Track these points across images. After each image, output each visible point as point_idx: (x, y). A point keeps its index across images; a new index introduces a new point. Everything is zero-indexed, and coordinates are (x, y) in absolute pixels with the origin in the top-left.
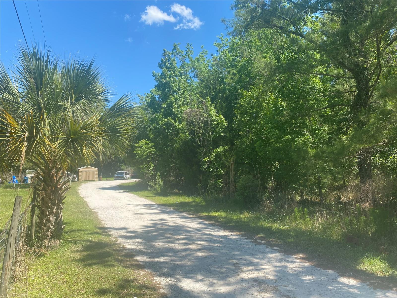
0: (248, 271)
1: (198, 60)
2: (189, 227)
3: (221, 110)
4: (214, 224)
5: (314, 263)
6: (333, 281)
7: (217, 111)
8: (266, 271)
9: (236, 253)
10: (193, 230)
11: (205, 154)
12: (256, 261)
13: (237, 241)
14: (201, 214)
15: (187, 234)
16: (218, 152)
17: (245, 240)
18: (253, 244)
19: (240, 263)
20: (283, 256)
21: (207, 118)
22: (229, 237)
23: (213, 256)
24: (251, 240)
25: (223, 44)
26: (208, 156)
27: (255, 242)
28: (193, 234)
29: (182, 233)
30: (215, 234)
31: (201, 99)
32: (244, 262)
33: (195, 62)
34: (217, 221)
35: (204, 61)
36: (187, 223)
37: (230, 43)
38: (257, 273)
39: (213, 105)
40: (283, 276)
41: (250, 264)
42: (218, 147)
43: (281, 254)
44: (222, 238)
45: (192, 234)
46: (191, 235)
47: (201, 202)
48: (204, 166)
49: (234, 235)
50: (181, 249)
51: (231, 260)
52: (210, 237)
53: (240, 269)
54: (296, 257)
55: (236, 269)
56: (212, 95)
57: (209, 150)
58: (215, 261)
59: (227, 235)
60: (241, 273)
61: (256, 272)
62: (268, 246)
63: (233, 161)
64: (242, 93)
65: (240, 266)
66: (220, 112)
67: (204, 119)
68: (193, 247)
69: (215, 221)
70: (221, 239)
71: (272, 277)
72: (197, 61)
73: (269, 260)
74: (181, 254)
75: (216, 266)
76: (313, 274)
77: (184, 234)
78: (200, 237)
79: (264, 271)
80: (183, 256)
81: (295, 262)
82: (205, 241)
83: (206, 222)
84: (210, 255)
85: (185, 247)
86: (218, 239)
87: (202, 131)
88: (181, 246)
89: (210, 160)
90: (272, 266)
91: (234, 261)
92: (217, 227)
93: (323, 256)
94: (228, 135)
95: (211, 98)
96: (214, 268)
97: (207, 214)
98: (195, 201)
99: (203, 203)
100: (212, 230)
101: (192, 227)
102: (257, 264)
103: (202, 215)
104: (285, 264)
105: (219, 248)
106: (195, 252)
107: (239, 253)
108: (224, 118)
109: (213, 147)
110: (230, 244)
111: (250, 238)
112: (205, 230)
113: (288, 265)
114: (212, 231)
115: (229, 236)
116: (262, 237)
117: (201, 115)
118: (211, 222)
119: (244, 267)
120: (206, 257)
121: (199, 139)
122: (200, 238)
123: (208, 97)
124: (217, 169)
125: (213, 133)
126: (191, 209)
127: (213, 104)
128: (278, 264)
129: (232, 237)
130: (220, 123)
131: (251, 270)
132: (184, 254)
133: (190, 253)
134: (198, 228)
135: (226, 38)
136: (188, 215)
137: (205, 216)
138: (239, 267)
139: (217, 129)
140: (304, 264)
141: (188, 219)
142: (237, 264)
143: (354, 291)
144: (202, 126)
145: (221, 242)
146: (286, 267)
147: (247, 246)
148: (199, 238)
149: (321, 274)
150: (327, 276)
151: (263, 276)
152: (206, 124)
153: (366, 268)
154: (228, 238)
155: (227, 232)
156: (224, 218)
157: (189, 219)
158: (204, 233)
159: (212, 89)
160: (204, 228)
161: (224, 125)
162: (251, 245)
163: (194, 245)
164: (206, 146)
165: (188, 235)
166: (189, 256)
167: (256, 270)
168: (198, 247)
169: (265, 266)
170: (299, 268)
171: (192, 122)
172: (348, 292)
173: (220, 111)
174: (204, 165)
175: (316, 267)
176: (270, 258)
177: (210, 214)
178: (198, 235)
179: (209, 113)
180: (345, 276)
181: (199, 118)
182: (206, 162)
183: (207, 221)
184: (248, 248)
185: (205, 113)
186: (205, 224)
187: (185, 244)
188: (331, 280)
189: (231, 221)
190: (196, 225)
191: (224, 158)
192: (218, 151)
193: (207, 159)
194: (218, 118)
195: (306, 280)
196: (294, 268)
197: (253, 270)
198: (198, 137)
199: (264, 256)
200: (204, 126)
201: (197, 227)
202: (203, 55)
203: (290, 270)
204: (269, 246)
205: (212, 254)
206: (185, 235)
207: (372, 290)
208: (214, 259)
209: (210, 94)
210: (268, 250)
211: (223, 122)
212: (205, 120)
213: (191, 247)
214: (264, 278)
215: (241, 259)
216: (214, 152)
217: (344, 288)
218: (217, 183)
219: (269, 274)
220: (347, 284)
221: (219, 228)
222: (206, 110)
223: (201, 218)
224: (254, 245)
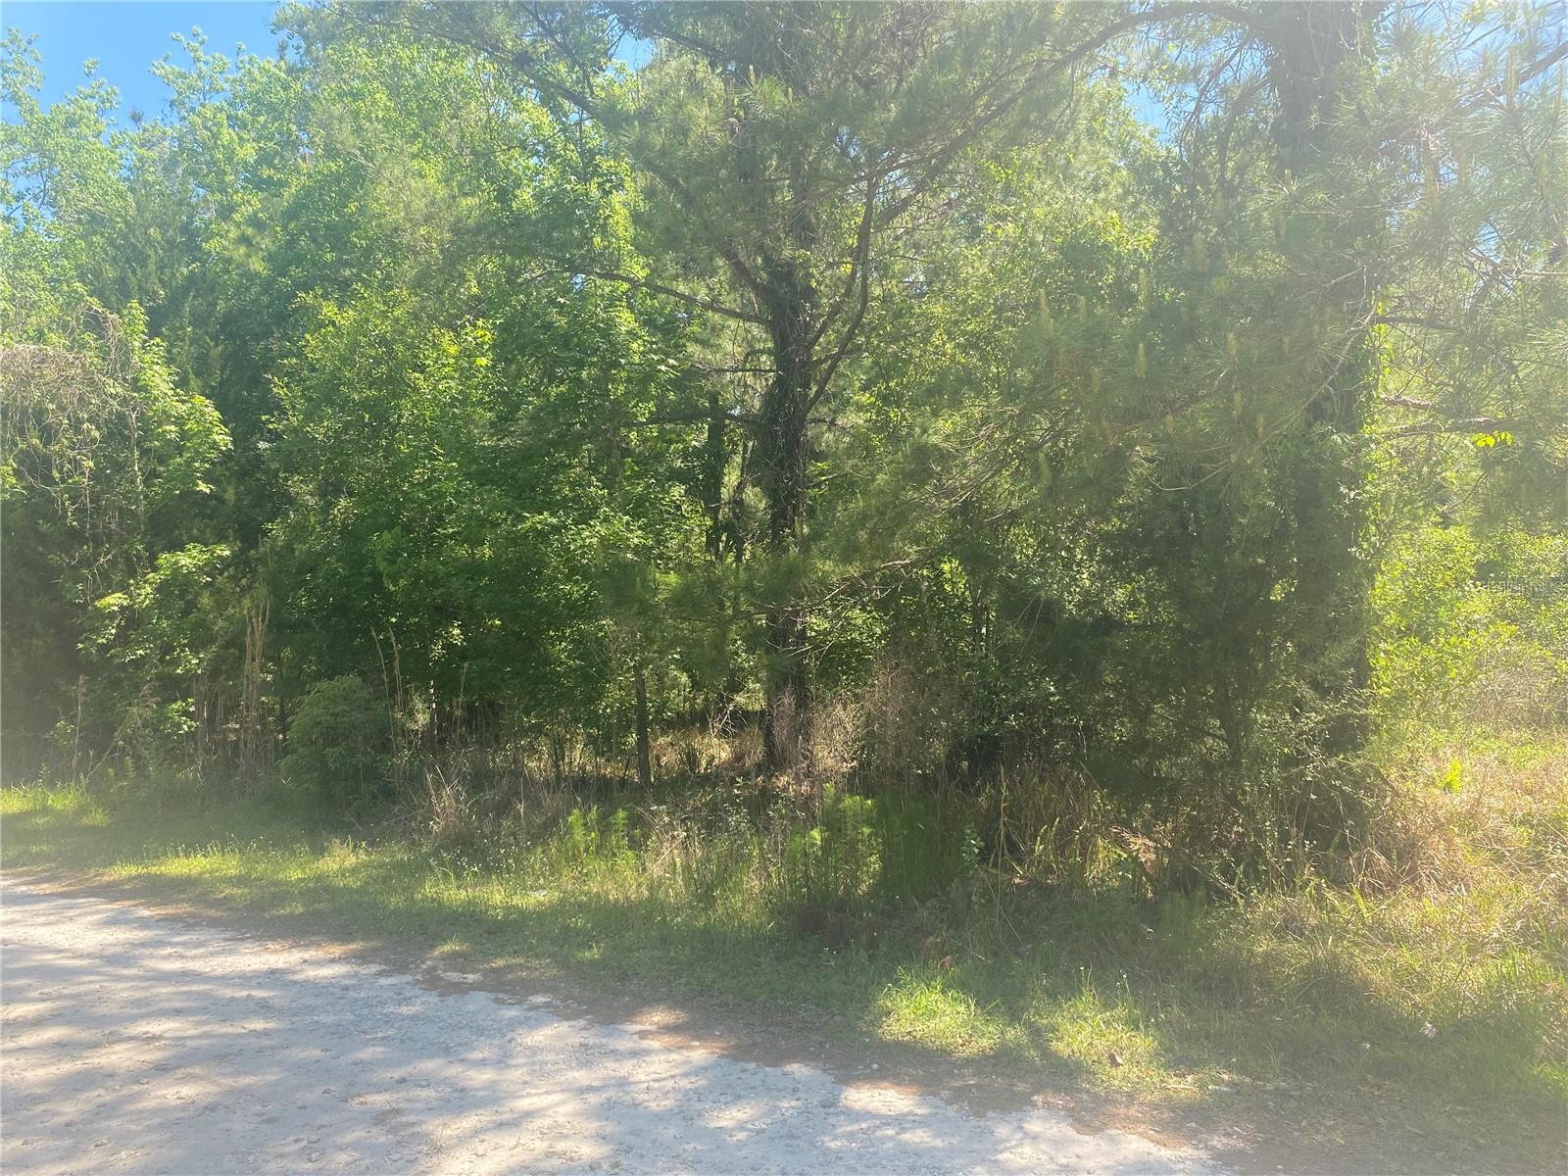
0: (462, 1140)
1: (71, 122)
2: (50, 951)
3: (197, 376)
4: (191, 915)
5: (724, 1045)
6: (826, 1110)
7: (178, 374)
8: (547, 1122)
9: (367, 1053)
10: (85, 962)
11: (105, 576)
12: (480, 1077)
13: (346, 988)
14: (101, 875)
15: (51, 989)
16: (176, 568)
17: (384, 981)
18: (427, 993)
19: (409, 1106)
20: (586, 1034)
21: (124, 401)
22: (296, 977)
23: (244, 1092)
24: (408, 978)
25: (200, 76)
26: (124, 588)
27: (432, 982)
28: (89, 985)
29: (20, 990)
30: (219, 972)
31: (95, 303)
32: (425, 1093)
33: (53, 126)
34: (202, 900)
35: (100, 133)
36: (31, 931)
37: (235, 81)
38: (513, 1142)
39: (158, 345)
40: (630, 1134)
41: (459, 1100)
42: (177, 546)
43: (574, 1023)
44: (260, 986)
45: (82, 988)
46: (79, 995)
47: (83, 810)
48: (98, 636)
49: (319, 963)
50: (45, 1084)
51: (357, 1100)
52: (195, 988)
53: (420, 1137)
54: (638, 1028)
55: (399, 1143)
56: (154, 296)
57: (128, 559)
58: (271, 1121)
59: (280, 965)
60: (435, 1160)
61: (508, 1140)
62: (500, 996)
63: (264, 615)
64: (317, 309)
65: (413, 1124)
66: (194, 383)
67: (107, 402)
68: (118, 1057)
69: (194, 901)
70: (258, 993)
71: (587, 1151)
72: (65, 127)
73: (533, 1063)
74: (56, 1114)
75: (287, 1150)
76: (742, 1093)
77: (35, 994)
78: (138, 995)
79: (537, 1123)
80: (68, 1125)
81: (648, 1052)
82: (178, 1013)
83: (145, 913)
84: (232, 1091)
85: (67, 1067)
86: (245, 993)
87: (91, 464)
88: (35, 1066)
89: (130, 607)
90: (563, 1091)
91: (379, 1100)
92: (213, 931)
93: (740, 1005)
94: (230, 495)
95: (149, 312)
96: (281, 1163)
97: (132, 870)
98: (45, 810)
99: (98, 818)
100: (195, 952)
101: (66, 946)
102: (492, 1097)
103: (106, 878)
104: (611, 1069)
105: (267, 1042)
106: (136, 1088)
107: (379, 1049)
108: (217, 414)
109: (148, 543)
110: (312, 1009)
111: (401, 969)
112: (151, 956)
113: (623, 1072)
114: (193, 958)
115: (294, 973)
116: (455, 955)
117: (92, 382)
118: (170, 910)
119: (436, 1122)
120: (211, 1108)
121: (73, 500)
122: (140, 1000)
123: (135, 303)
124: (168, 649)
125: (150, 477)
126: (34, 849)
127: (158, 340)
128: (581, 1076)
129: (312, 973)
130: (193, 435)
131: (476, 1133)
132: (69, 1110)
133: (107, 1097)
134: (112, 950)
135: (217, 55)
136: (23, 884)
137: (130, 879)
138: (410, 1131)
139: (178, 460)
140: (686, 1053)
141: (36, 907)
142: (397, 1112)
143: (918, 1140)
144: (94, 440)
145: (263, 1008)
146: (623, 1083)
147: (405, 1010)
148: (136, 1003)
149: (769, 1089)
150: (798, 1095)
151: (549, 1155)
152: (116, 430)
153: (909, 1033)
154: (295, 983)
155: (275, 952)
156: (240, 881)
157: (43, 906)
158: (153, 970)
159: (152, 267)
160: (143, 945)
161: (214, 445)
162: (419, 1001)
163: (117, 1048)
164: (109, 537)
165: (60, 997)
166: (108, 1118)
167: (501, 1126)
168: (147, 1057)
169: (529, 1095)
170: (672, 1077)
171: (40, 413)
172: (904, 1150)
173: (192, 376)
174: (96, 631)
175: (736, 1059)
176: (534, 1050)
177: (154, 870)
178: (120, 986)
179: (136, 380)
180: (858, 1078)
181: (81, 399)
182: (112, 616)
183: (147, 905)
184: (413, 1018)
185: (111, 376)
186: (144, 924)
187: (62, 1049)
188: (816, 1106)
189: (282, 894)
190: (91, 934)
191: (205, 600)
192: (183, 563)
193: (114, 600)
194: (184, 408)
195: (730, 1132)
196: (655, 1081)
197: (484, 1130)
198: (67, 490)
199: (501, 1047)
200: (106, 439)
201: (104, 946)
202: (93, 103)
203: (644, 1097)
204: (505, 992)
205: (244, 1081)
206: (44, 1000)
207: (973, 1120)
208: (258, 1108)
209: (140, 288)
210: (511, 1013)
211: (209, 432)
212: (110, 413)
213: (103, 1061)
214: (556, 1162)
215: (403, 1081)
216: (155, 569)
217: (879, 1133)
218: (164, 719)
219: (566, 1137)
220: (881, 1112)
221: (228, 935)
222: (121, 362)
223: (111, 892)
224: (437, 1000)
